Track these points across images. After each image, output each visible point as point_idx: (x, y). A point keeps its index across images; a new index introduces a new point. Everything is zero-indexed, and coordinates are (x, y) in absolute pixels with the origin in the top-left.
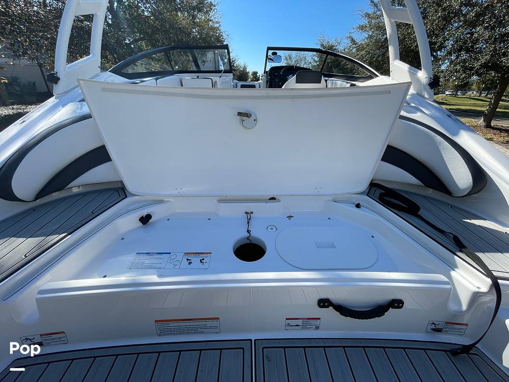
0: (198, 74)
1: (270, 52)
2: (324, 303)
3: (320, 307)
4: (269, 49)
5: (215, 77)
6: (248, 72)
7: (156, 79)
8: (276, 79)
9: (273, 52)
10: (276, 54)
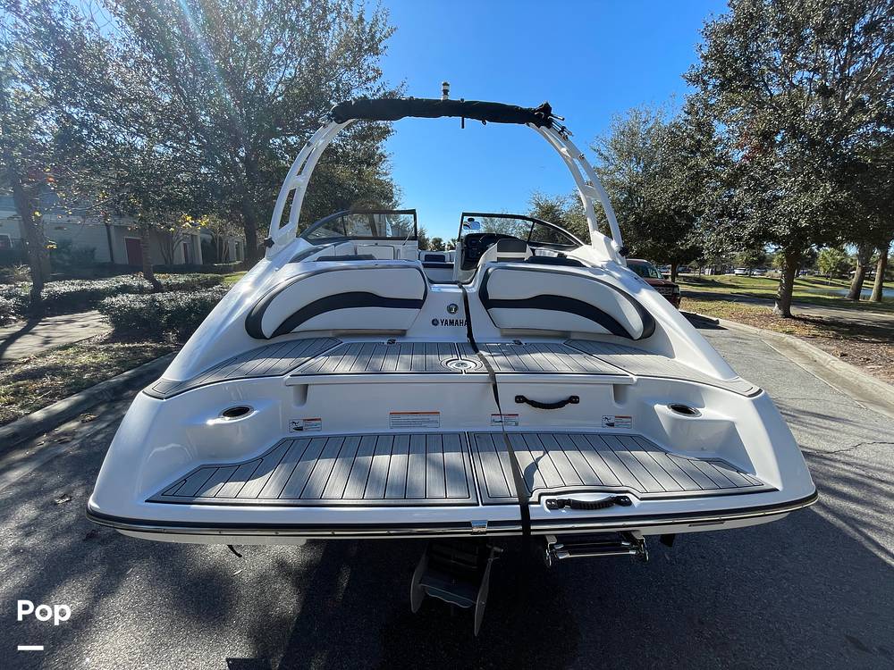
0: (376, 241)
1: (466, 218)
2: (520, 399)
3: (517, 402)
4: (464, 214)
5: (398, 245)
6: (428, 239)
7: (335, 245)
8: (473, 247)
9: (470, 217)
10: (473, 220)
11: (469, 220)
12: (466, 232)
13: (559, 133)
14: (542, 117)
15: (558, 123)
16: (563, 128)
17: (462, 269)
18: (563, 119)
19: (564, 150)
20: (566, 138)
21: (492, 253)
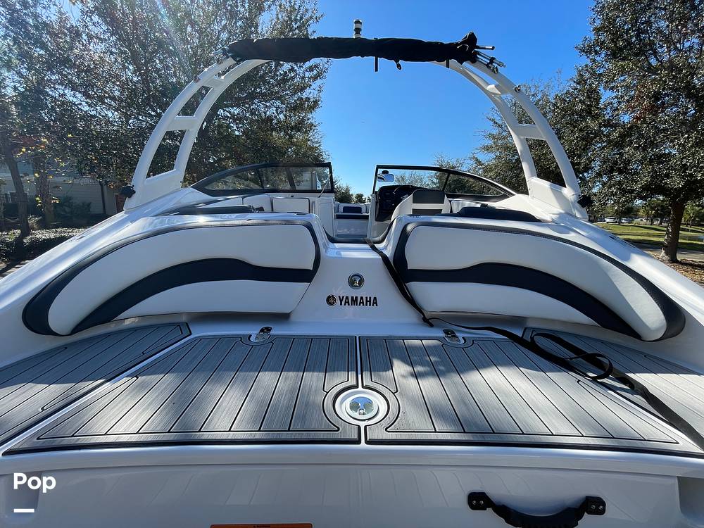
0: (292, 194)
2: (479, 502)
3: (472, 508)
4: (379, 167)
5: (313, 198)
6: (352, 195)
8: (387, 199)
9: (384, 170)
10: (387, 172)
11: (384, 172)
12: (380, 185)
13: (487, 65)
14: (466, 51)
15: (485, 55)
16: (492, 60)
17: (376, 220)
18: (493, 48)
19: (491, 88)
20: (495, 71)
21: (407, 205)
